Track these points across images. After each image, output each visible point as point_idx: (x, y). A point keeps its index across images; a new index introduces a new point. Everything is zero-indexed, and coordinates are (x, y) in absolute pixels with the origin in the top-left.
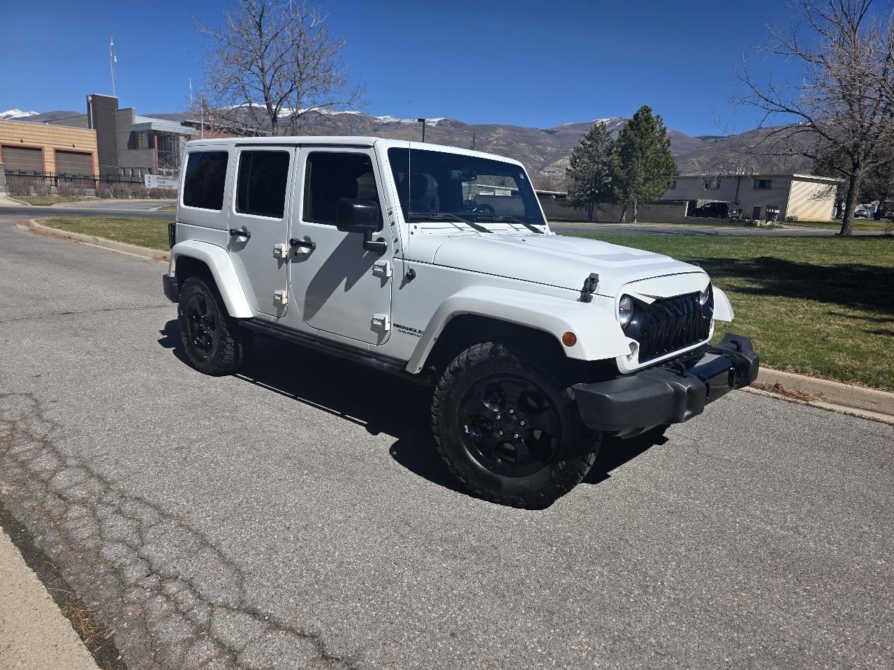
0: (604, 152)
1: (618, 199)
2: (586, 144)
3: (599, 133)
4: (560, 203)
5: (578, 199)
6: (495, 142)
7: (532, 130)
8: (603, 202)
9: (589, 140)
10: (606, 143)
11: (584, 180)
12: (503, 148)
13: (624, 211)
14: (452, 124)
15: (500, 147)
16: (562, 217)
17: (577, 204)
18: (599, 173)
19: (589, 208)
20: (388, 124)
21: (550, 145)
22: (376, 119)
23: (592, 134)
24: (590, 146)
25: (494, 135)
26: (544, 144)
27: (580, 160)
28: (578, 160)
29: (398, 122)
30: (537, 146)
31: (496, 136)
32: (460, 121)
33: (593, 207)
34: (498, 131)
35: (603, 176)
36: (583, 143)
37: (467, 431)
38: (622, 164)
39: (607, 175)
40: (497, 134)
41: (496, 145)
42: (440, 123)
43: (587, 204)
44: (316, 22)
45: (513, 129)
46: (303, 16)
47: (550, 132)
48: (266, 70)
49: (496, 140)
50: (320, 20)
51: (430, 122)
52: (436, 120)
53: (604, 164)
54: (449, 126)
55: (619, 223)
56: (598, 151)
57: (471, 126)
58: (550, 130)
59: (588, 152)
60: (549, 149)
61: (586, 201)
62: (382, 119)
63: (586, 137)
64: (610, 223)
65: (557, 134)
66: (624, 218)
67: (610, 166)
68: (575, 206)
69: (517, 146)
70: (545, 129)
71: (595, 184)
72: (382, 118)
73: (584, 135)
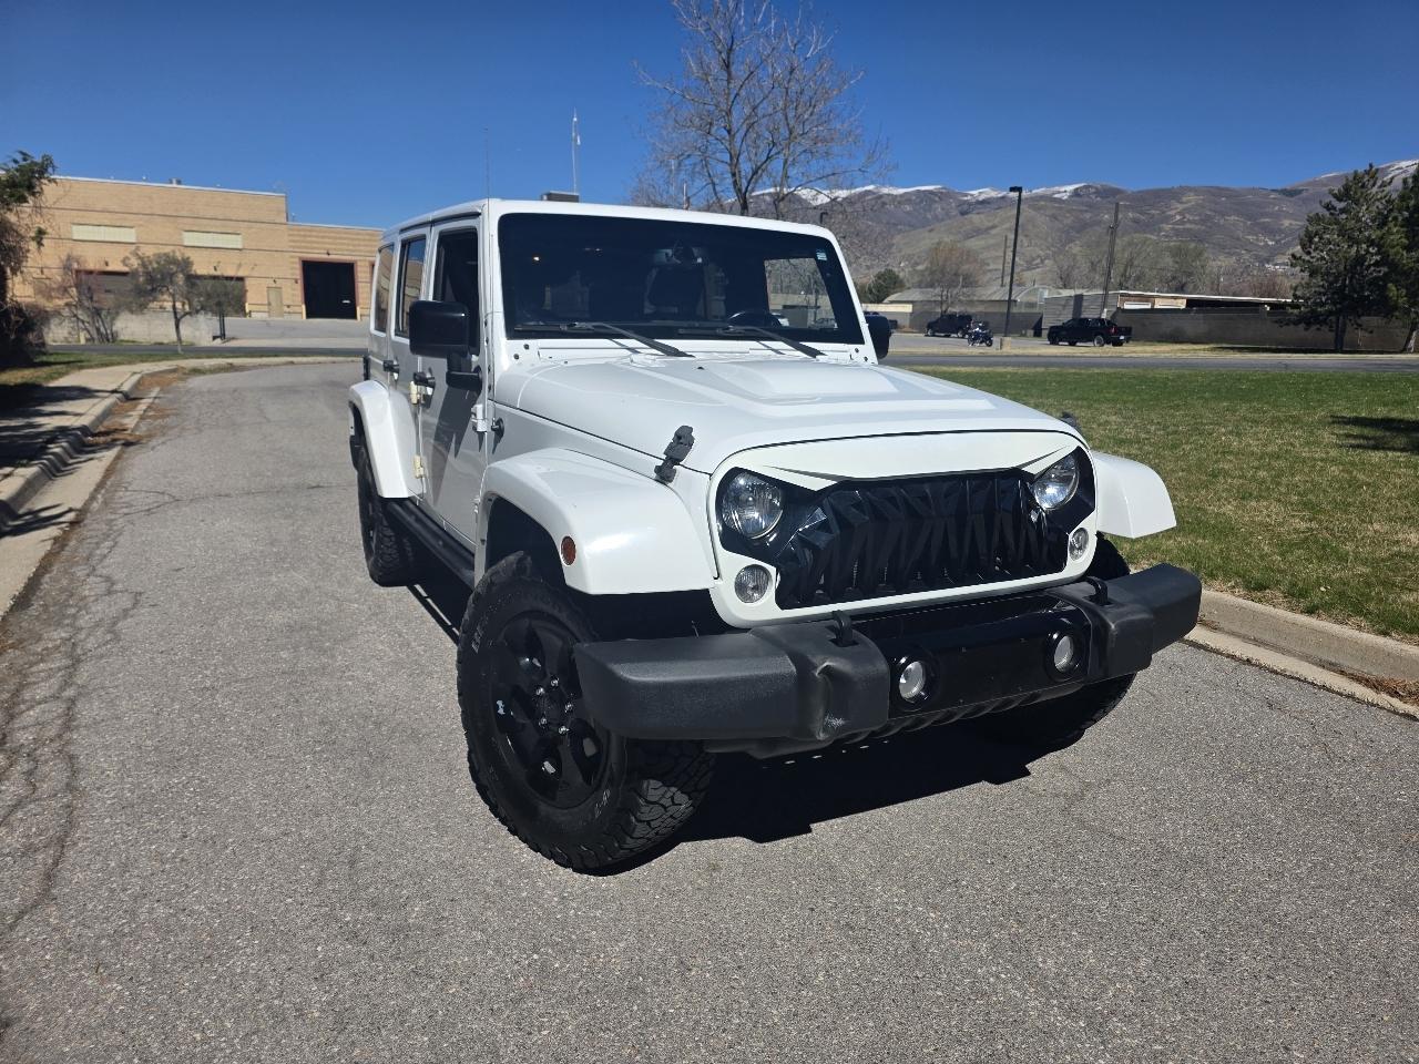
0: (1373, 221)
1: (1396, 308)
2: (1335, 209)
3: (1363, 186)
4: (1275, 318)
5: (1313, 311)
6: (1178, 217)
7: (1253, 191)
8: (1369, 315)
9: (1340, 200)
10: (1377, 203)
11: (1328, 274)
12: (1192, 226)
13: (1412, 331)
14: (1098, 193)
15: (1188, 226)
16: (1281, 344)
17: (1311, 319)
18: (1360, 260)
19: (1337, 326)
20: (984, 202)
21: (1288, 215)
22: (966, 195)
23: (1347, 188)
24: (1343, 211)
25: (1179, 205)
26: (1277, 216)
27: (1321, 238)
28: (1316, 239)
29: (1003, 198)
30: (1262, 220)
31: (1180, 207)
32: (1114, 186)
33: (1345, 324)
34: (1184, 199)
35: (1370, 266)
36: (1328, 207)
37: (501, 711)
38: (1405, 241)
39: (1377, 264)
40: (1182, 203)
41: (1182, 222)
42: (1076, 193)
43: (1333, 318)
44: (816, 48)
45: (1217, 192)
46: (795, 42)
47: (1290, 193)
48: (734, 130)
49: (1179, 213)
50: (823, 42)
51: (1059, 192)
52: (1071, 188)
53: (1371, 243)
54: (1093, 197)
55: (1401, 352)
56: (1359, 220)
57: (1133, 193)
58: (1288, 188)
59: (1337, 222)
60: (1286, 223)
61: (1330, 313)
62: (977, 193)
63: (1335, 196)
64: (1382, 353)
65: (1304, 194)
66: (1412, 342)
67: (1380, 247)
68: (1309, 324)
69: (1222, 222)
70: (1279, 188)
71: (1351, 281)
72: (975, 192)
73: (1331, 192)
